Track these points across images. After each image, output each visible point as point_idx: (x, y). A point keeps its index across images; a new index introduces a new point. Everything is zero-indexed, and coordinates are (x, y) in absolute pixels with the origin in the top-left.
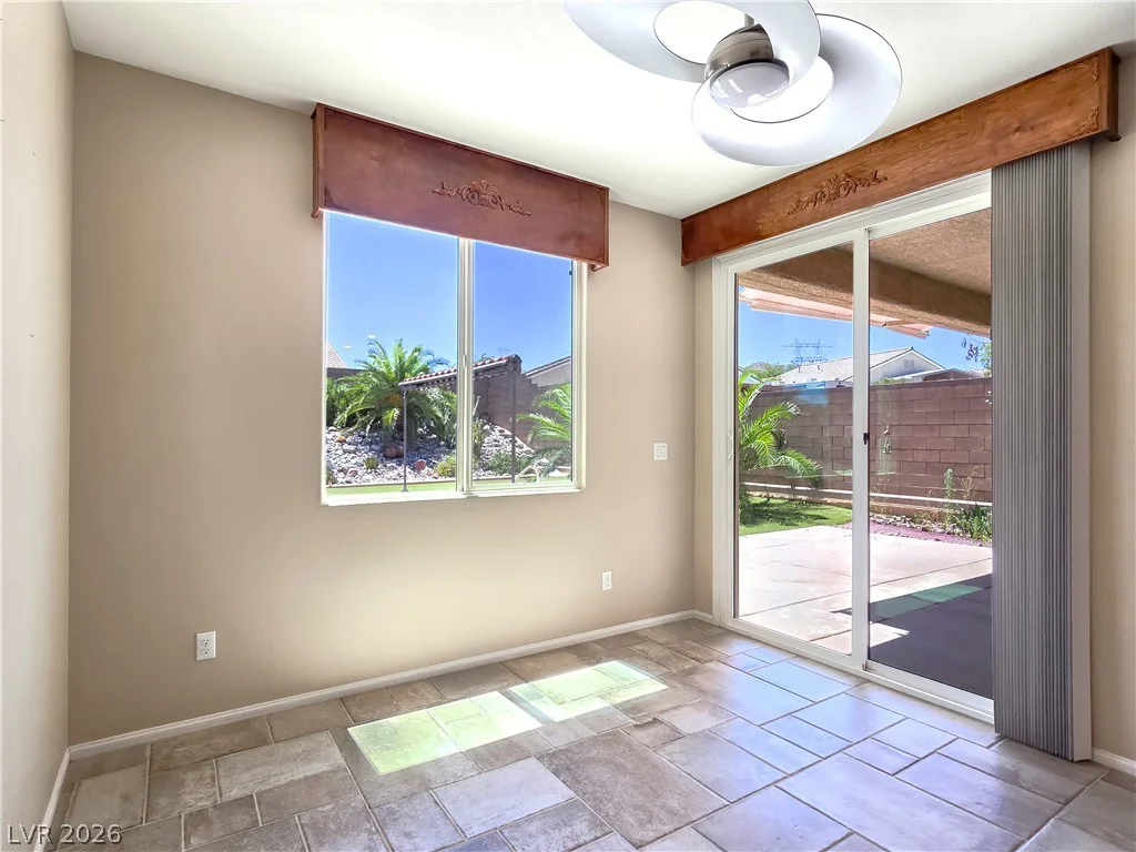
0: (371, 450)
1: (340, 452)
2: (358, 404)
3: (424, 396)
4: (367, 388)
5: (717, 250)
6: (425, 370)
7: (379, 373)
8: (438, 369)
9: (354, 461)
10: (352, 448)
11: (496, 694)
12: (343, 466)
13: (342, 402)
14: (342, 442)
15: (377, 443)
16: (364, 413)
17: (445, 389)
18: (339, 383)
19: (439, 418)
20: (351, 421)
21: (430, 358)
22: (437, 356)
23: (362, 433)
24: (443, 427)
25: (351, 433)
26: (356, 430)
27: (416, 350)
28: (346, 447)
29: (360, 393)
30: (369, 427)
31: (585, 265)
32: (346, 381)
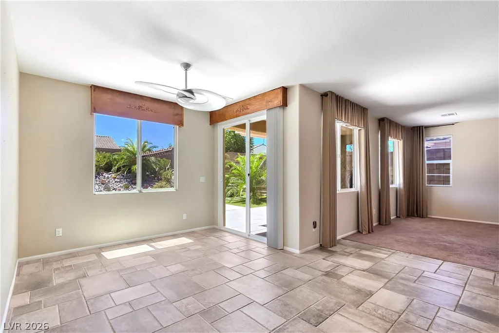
0: (127, 181)
1: (114, 182)
2: (121, 163)
3: (149, 160)
4: (125, 157)
5: (217, 122)
6: (149, 150)
7: (130, 151)
8: (154, 150)
9: (119, 185)
10: (119, 180)
11: (146, 245)
12: (115, 187)
13: (115, 162)
14: (115, 178)
15: (129, 178)
16: (124, 166)
17: (157, 157)
18: (113, 155)
19: (154, 168)
20: (118, 170)
21: (151, 145)
22: (154, 145)
23: (123, 175)
24: (156, 172)
25: (119, 175)
26: (121, 173)
27: (145, 142)
28: (116, 180)
29: (122, 159)
30: (126, 172)
31: (178, 126)
32: (117, 154)
